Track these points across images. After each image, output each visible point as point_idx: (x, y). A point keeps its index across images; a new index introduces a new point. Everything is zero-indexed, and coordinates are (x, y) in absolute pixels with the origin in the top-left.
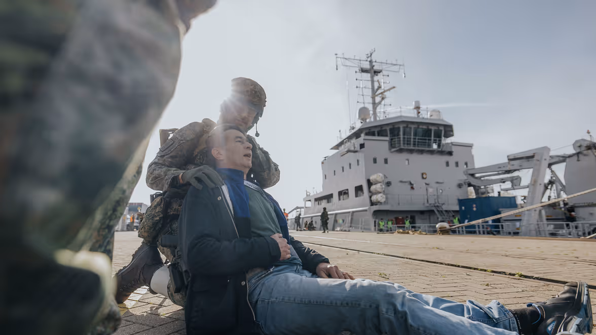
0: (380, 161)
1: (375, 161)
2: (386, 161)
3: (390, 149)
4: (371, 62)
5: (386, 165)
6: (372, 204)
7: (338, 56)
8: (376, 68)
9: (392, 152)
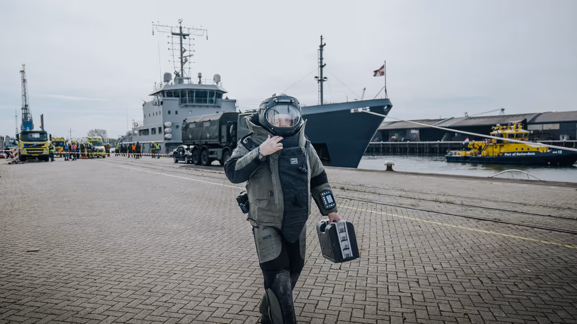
0: (173, 112)
1: (169, 112)
2: (176, 113)
3: (179, 105)
4: (181, 28)
5: (176, 115)
6: (166, 139)
7: (154, 24)
8: (185, 32)
9: (181, 107)
